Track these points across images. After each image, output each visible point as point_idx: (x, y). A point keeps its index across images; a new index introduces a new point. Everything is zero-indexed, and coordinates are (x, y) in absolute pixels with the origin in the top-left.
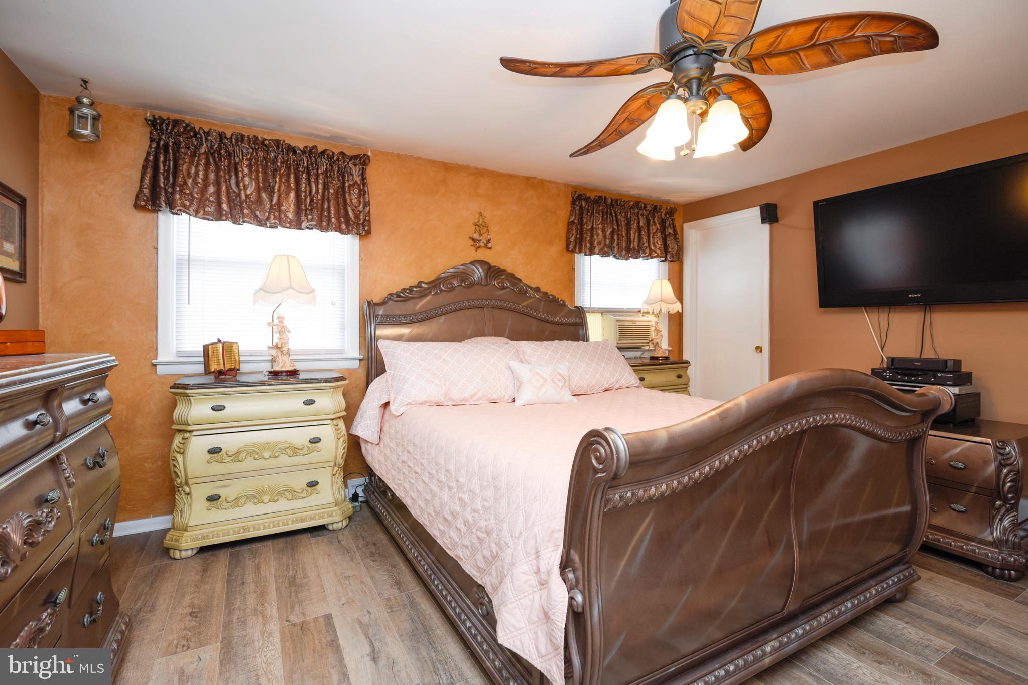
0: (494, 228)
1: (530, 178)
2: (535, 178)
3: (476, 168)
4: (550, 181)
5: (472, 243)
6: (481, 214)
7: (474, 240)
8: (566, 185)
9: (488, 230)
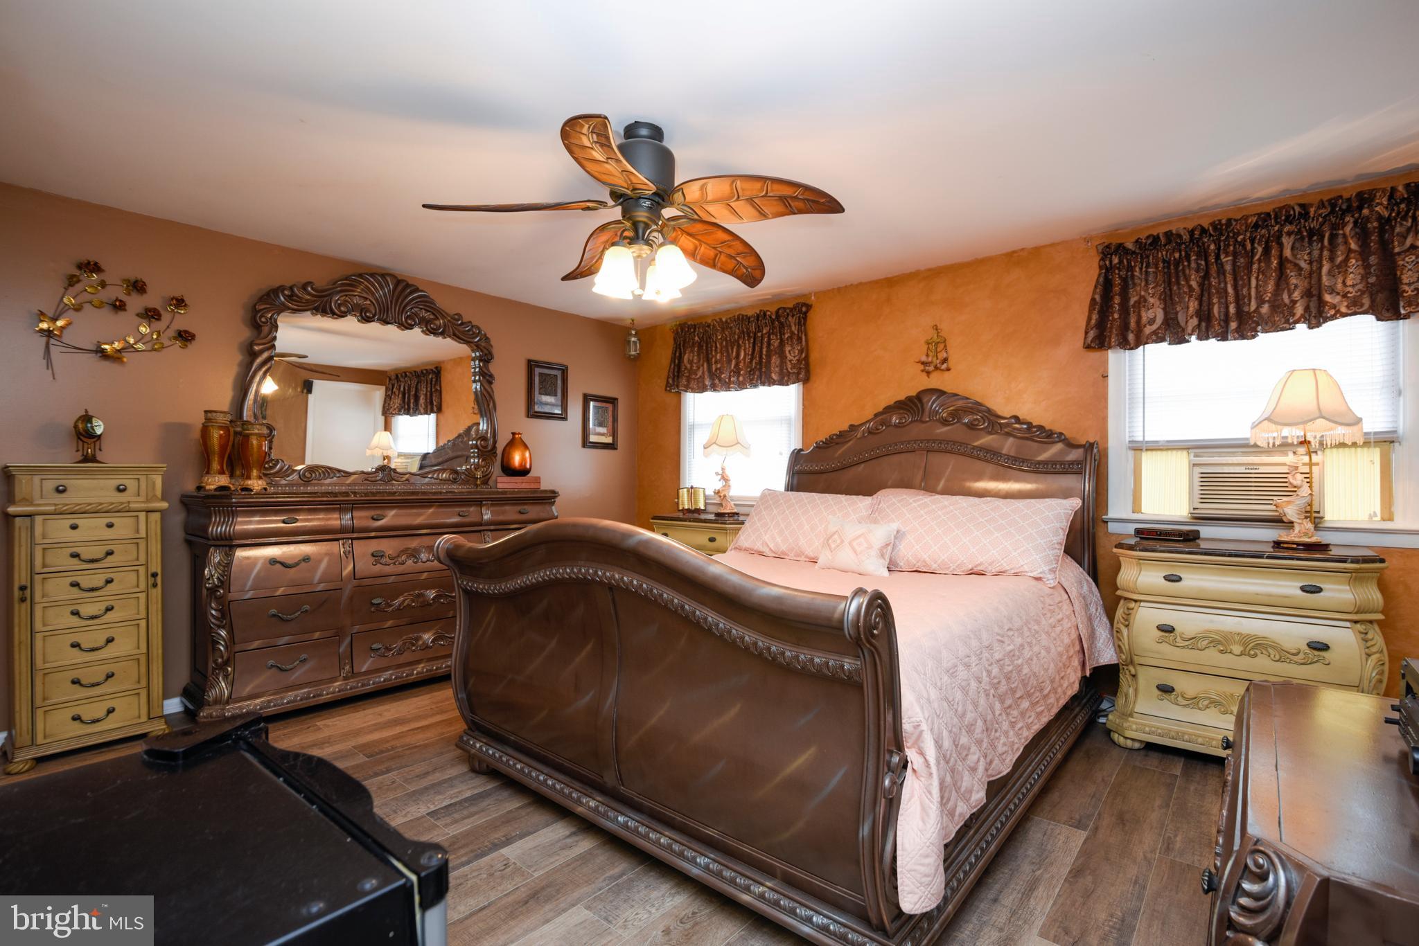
0: (953, 343)
1: (1014, 252)
2: (1023, 249)
3: (929, 270)
4: (1052, 245)
5: (922, 367)
6: (936, 328)
7: (923, 363)
8: (1087, 240)
9: (945, 346)
